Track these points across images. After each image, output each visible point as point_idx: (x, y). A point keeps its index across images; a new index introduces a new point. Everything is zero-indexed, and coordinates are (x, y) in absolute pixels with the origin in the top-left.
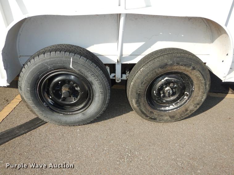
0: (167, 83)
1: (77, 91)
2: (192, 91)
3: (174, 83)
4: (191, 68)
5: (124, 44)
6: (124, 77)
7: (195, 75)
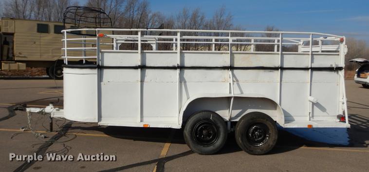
0: (256, 130)
1: (210, 133)
2: (270, 134)
3: (260, 129)
4: (265, 120)
5: (233, 111)
6: (232, 130)
7: (268, 124)
